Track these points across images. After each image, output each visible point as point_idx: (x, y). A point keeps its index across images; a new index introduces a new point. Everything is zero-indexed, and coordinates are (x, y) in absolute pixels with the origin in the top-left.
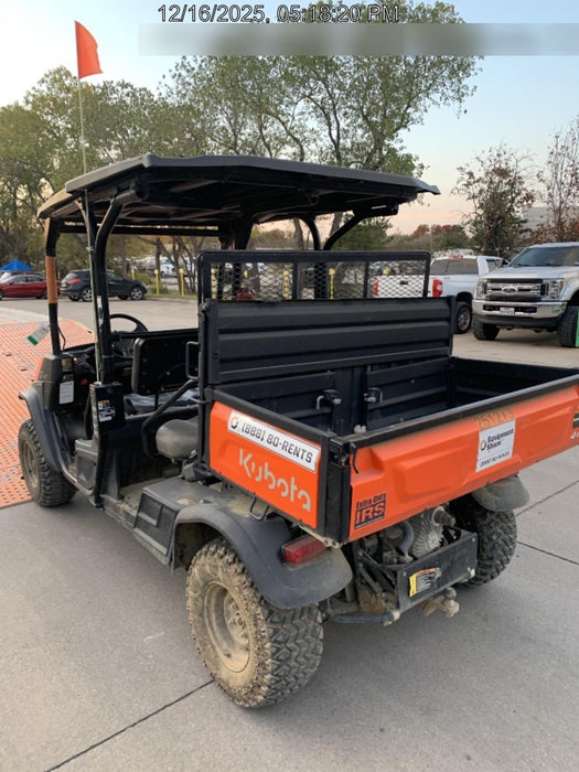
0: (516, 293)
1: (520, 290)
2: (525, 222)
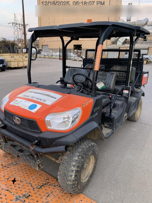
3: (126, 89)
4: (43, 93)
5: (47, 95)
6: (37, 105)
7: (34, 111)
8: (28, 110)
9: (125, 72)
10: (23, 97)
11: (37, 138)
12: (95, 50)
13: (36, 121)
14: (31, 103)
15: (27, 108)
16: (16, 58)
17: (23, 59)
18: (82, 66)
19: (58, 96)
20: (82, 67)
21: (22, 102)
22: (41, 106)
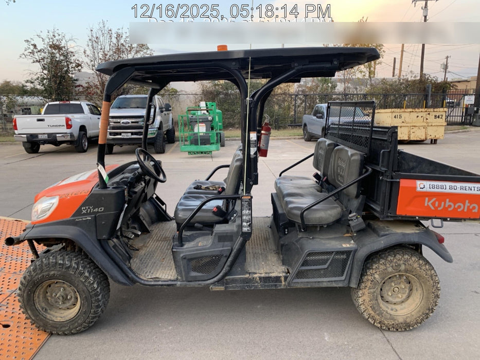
0: (130, 124)
1: (132, 122)
2: (77, 80)
16: (407, 120)
17: (427, 123)
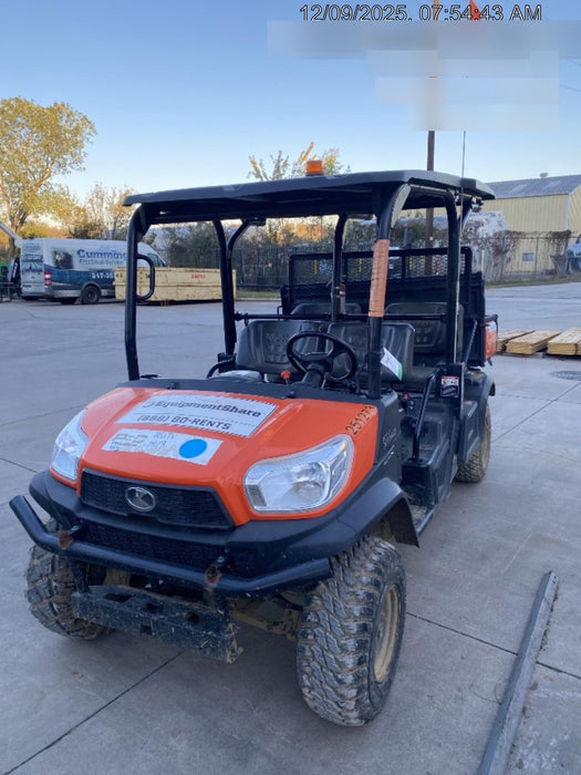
3: (450, 374)
4: (209, 404)
5: (226, 408)
6: (205, 443)
7: (203, 459)
8: (180, 458)
9: (441, 318)
10: (141, 421)
11: (219, 550)
12: (331, 254)
13: (215, 492)
14: (183, 438)
15: (174, 454)
18: (281, 309)
19: (265, 408)
20: (281, 313)
21: (146, 437)
22: (219, 442)
